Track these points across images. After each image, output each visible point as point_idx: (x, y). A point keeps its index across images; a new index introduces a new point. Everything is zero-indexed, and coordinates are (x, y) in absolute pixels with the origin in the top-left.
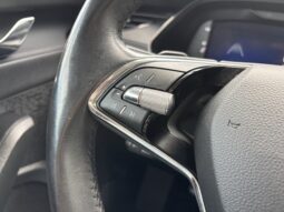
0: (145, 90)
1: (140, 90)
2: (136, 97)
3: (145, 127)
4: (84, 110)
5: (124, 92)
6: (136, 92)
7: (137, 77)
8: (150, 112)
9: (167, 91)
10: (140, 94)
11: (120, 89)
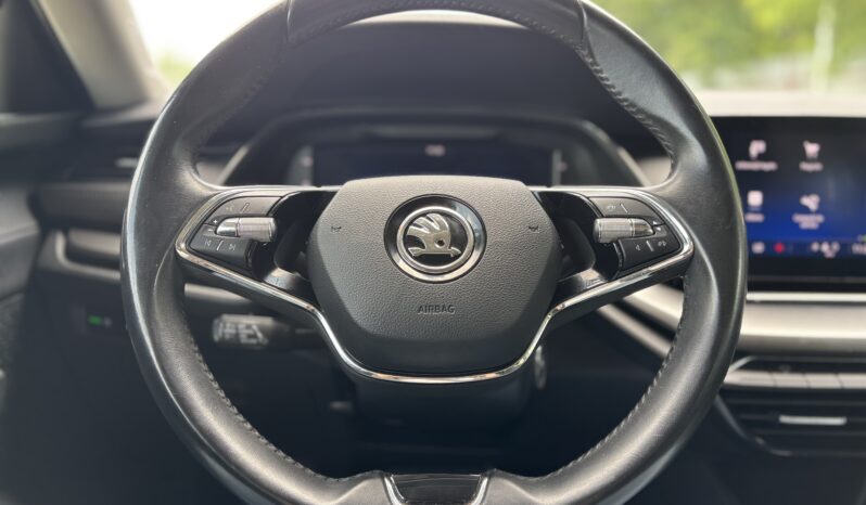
0: (241, 220)
1: (235, 220)
2: (233, 229)
3: (250, 261)
4: (172, 255)
5: (217, 226)
6: (228, 225)
7: (228, 208)
8: (252, 241)
9: (267, 216)
10: (236, 225)
11: (211, 224)
